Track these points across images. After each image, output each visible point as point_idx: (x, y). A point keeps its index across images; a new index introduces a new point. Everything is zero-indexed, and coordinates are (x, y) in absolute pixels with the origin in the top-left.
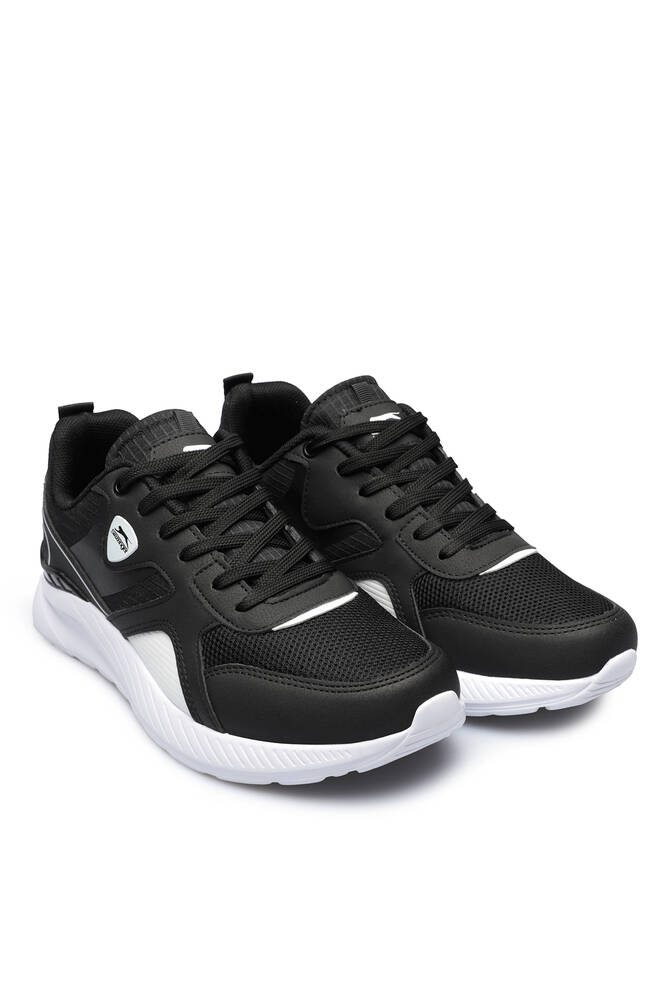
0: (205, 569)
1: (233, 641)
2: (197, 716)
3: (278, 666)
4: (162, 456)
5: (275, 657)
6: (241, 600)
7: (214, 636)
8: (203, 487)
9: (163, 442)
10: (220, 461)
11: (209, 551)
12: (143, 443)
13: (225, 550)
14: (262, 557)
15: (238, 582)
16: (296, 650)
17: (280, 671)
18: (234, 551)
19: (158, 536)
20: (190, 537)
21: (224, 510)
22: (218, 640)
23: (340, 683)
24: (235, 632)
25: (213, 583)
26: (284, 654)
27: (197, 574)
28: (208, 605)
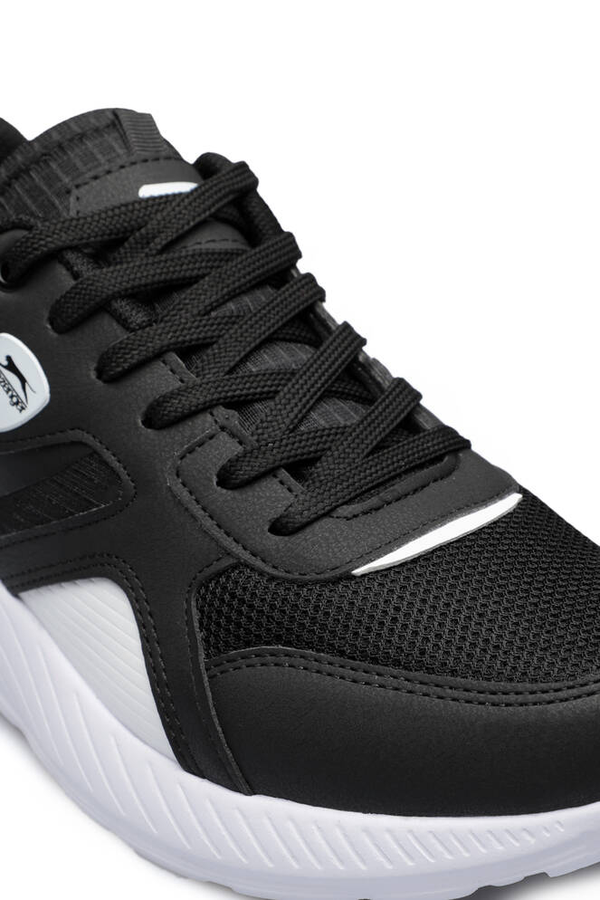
0: (201, 444)
1: (268, 598)
2: (189, 759)
3: (370, 649)
4: (95, 208)
5: (362, 631)
6: (280, 510)
7: (224, 588)
8: (186, 271)
9: (96, 178)
10: (217, 218)
11: (207, 408)
12: (51, 179)
13: (239, 404)
14: (318, 419)
15: (271, 472)
16: (407, 615)
17: (375, 661)
18: (258, 406)
19: (93, 375)
20: (163, 379)
21: (233, 320)
22: (233, 596)
23: (509, 686)
24: (272, 578)
25: (218, 476)
26: (382, 624)
27: (182, 458)
28: (209, 523)
